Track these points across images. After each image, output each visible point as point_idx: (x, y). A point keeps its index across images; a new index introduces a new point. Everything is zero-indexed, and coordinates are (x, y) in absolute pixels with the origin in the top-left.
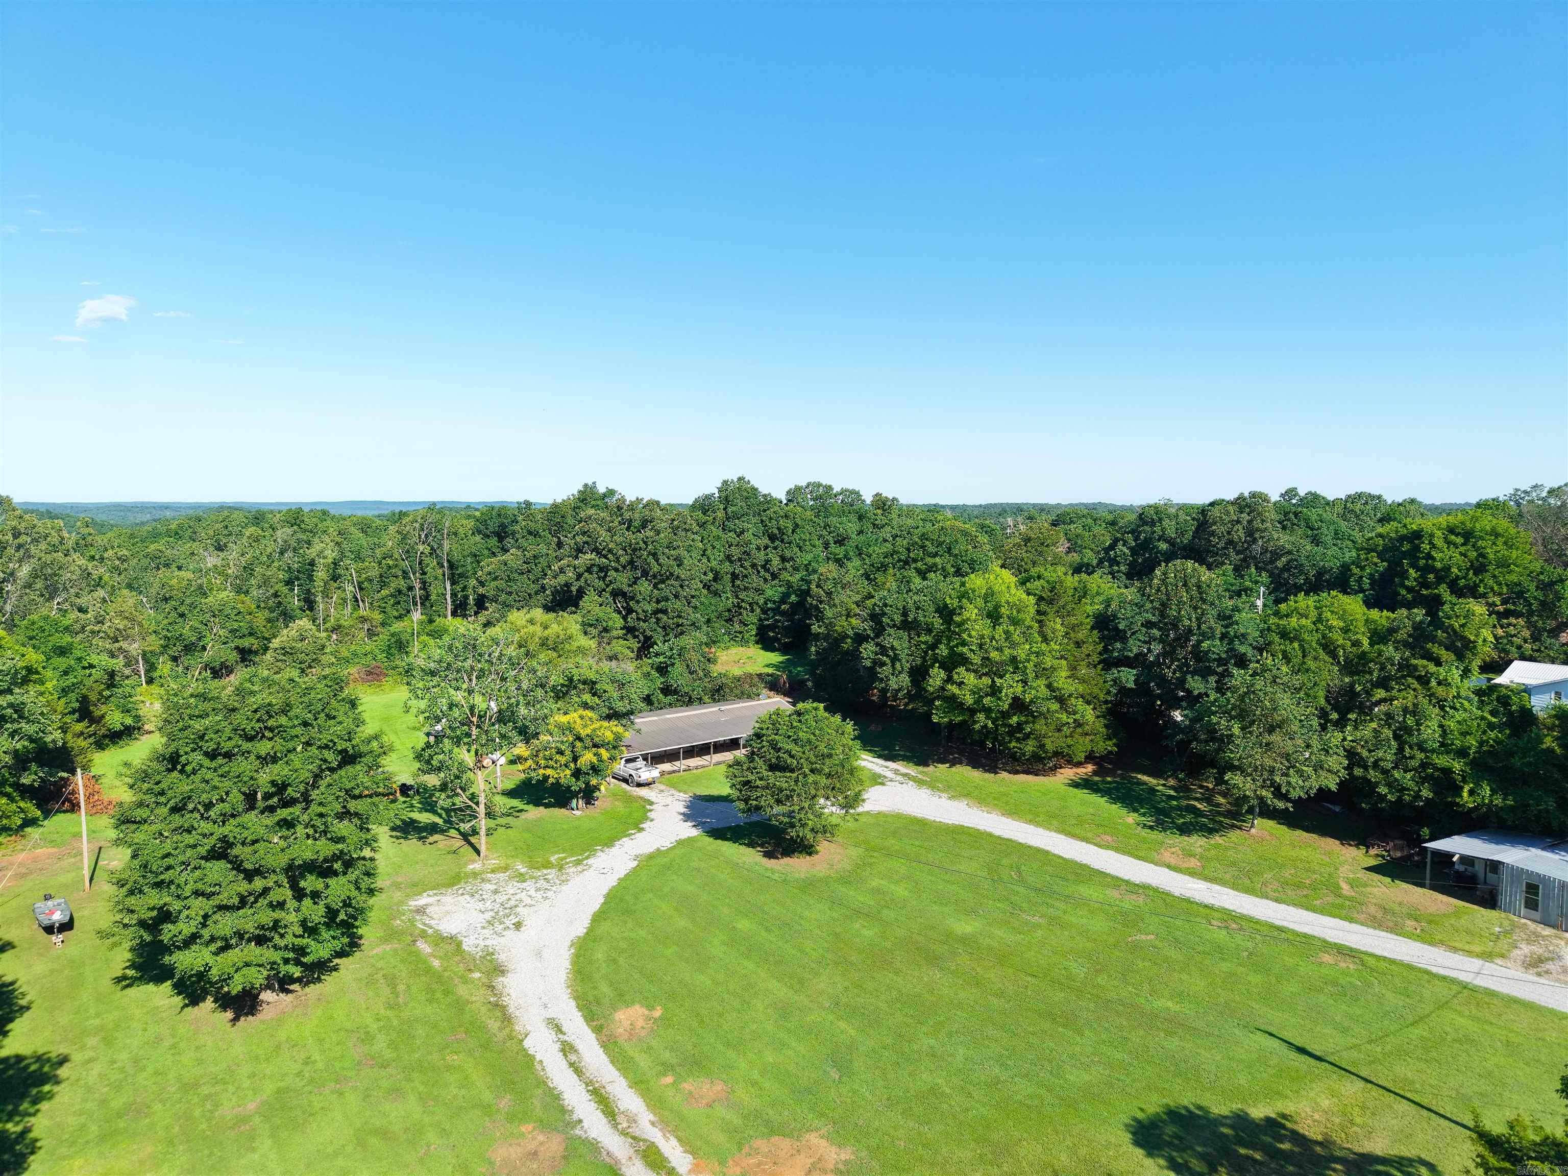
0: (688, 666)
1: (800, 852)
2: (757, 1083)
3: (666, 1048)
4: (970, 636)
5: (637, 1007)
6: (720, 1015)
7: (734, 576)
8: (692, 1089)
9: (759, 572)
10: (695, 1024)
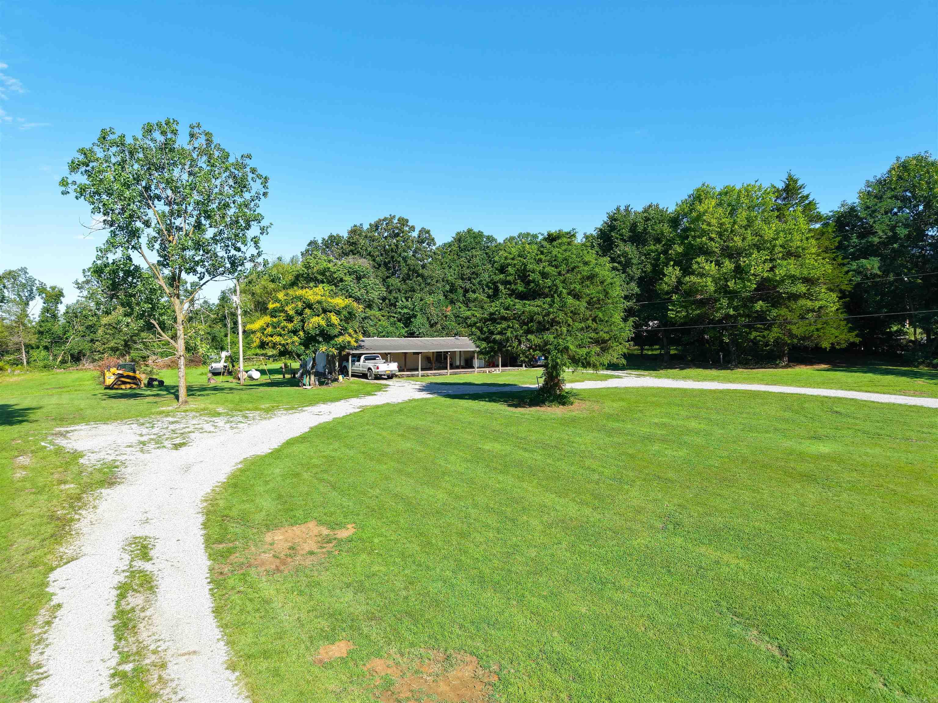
0: (428, 318)
1: (552, 401)
2: (564, 661)
3: (348, 586)
4: (709, 224)
5: (311, 525)
6: (462, 535)
7: (466, 291)
8: (394, 674)
9: (484, 290)
10: (414, 547)
